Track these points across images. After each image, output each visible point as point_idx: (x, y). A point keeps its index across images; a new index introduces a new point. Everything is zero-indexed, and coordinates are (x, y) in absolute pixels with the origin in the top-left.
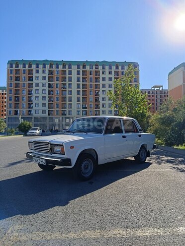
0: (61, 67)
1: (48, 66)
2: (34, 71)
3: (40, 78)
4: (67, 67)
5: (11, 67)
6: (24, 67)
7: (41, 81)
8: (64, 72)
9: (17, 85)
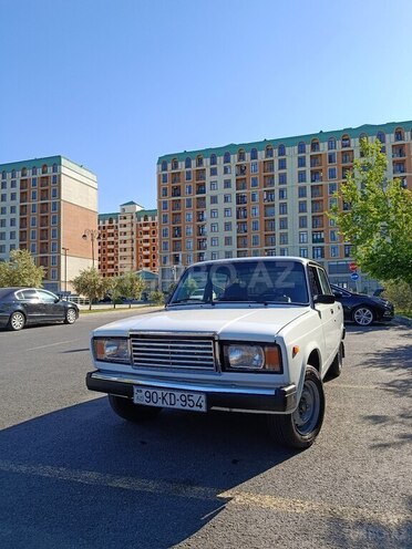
0: (261, 155)
1: (234, 158)
2: (208, 172)
3: (220, 184)
4: (276, 152)
5: (165, 169)
6: (188, 165)
7: (221, 191)
8: (269, 165)
9: (177, 204)
